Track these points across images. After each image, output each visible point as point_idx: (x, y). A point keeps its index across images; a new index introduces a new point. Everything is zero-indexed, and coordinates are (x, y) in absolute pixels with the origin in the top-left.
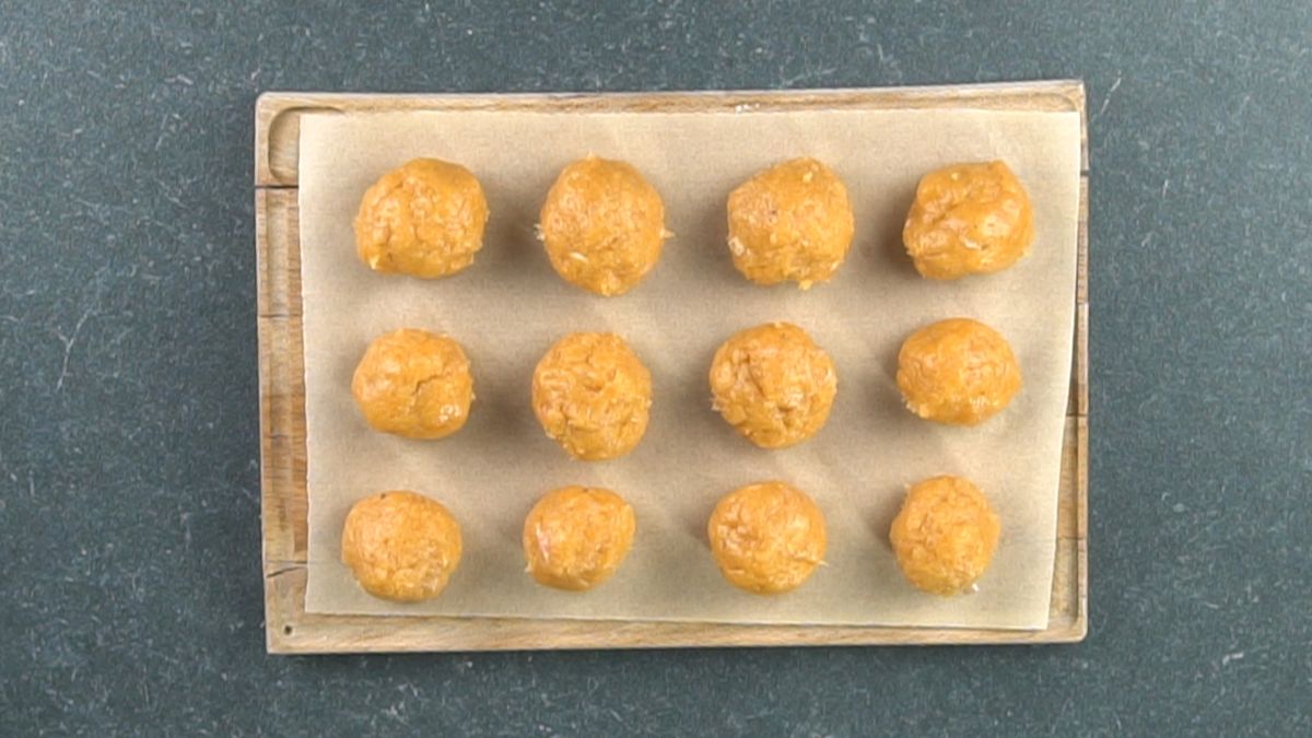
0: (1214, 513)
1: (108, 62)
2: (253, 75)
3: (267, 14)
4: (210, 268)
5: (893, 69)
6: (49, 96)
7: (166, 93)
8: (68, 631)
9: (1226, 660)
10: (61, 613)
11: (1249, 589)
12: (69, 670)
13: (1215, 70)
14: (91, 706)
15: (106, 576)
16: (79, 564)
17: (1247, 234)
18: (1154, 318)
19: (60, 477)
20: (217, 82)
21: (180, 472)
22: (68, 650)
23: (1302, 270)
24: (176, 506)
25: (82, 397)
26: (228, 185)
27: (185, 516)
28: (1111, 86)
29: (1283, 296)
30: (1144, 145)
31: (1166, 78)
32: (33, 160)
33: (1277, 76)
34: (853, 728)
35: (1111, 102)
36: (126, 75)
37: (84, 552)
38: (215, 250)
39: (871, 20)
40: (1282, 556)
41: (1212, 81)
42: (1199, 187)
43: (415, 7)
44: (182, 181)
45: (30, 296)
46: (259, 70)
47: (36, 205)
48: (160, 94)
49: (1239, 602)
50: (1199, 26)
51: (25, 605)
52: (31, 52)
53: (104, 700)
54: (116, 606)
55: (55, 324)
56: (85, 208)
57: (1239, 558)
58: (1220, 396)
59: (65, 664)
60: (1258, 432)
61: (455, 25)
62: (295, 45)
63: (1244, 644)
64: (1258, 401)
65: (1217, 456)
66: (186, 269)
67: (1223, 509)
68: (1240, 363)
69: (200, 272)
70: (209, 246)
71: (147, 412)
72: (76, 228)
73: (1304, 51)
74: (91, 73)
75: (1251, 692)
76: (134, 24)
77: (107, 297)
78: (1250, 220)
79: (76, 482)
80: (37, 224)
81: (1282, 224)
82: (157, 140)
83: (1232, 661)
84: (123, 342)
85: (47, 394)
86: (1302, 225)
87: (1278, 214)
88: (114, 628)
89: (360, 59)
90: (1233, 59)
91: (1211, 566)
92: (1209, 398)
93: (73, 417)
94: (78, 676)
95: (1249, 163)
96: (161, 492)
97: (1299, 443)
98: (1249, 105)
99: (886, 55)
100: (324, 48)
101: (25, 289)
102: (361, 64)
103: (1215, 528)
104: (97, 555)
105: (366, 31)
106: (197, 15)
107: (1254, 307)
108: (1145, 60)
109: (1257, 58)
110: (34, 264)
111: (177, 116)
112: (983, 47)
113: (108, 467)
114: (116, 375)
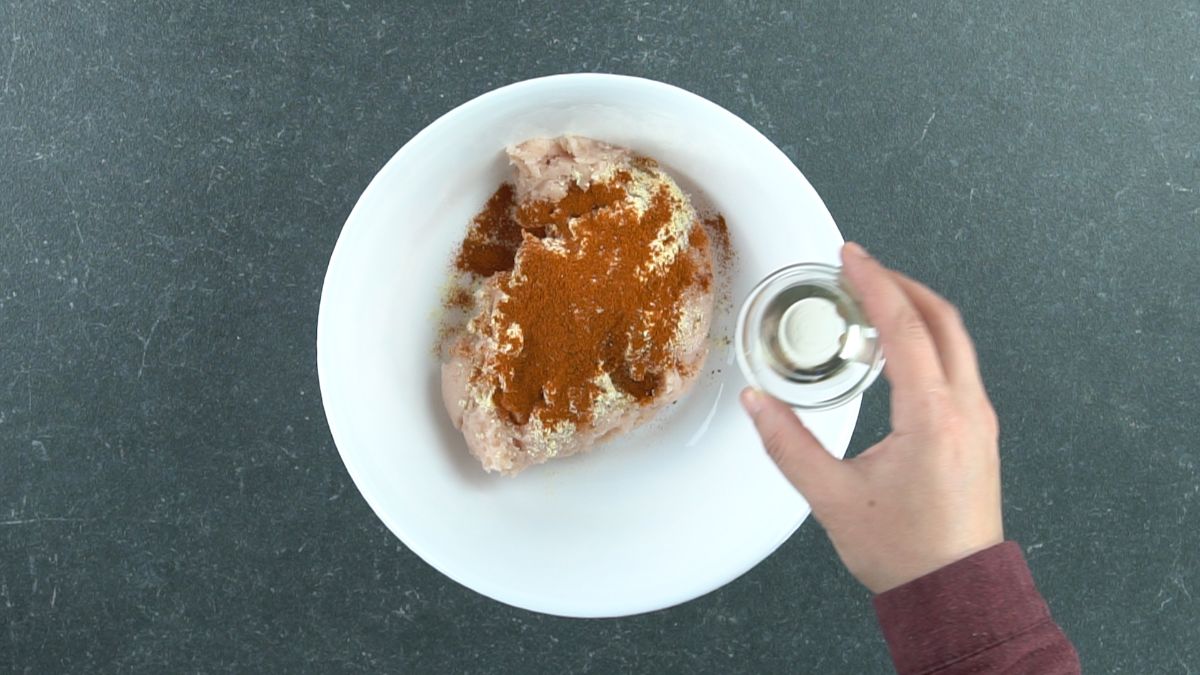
0: (1016, 438)
1: (167, 128)
2: (279, 134)
3: (288, 88)
4: (251, 281)
5: (762, 112)
6: (125, 155)
7: (214, 150)
8: (153, 561)
9: (1030, 549)
10: (147, 547)
11: (1046, 495)
12: (155, 589)
13: (1006, 104)
14: (172, 616)
15: (180, 518)
16: (160, 509)
17: (1035, 227)
18: (966, 293)
19: (143, 445)
20: (252, 140)
21: (234, 437)
22: (153, 574)
23: (1077, 253)
24: (231, 463)
25: (157, 383)
26: (264, 218)
27: (239, 470)
28: (928, 119)
29: (1064, 273)
30: (954, 163)
31: (969, 112)
32: (114, 205)
33: (1053, 107)
34: (749, 610)
35: (928, 132)
36: (182, 138)
37: (163, 500)
38: (254, 267)
39: (745, 76)
40: (1069, 469)
41: (1003, 112)
42: (996, 193)
43: (400, 79)
44: (227, 216)
45: (115, 308)
46: (283, 131)
47: (117, 239)
48: (208, 151)
49: (1038, 505)
50: (993, 71)
51: (119, 542)
52: (109, 123)
53: (182, 611)
54: (189, 539)
55: (135, 328)
56: (154, 239)
57: (1037, 473)
58: (1018, 350)
59: (151, 585)
60: (1048, 377)
61: (430, 91)
62: (310, 110)
63: (1043, 537)
64: (1047, 353)
65: (1019, 395)
66: (233, 283)
67: (1024, 435)
68: (1033, 325)
69: (244, 285)
70: (250, 265)
71: (207, 391)
72: (148, 255)
73: (1074, 87)
74: (155, 136)
75: (1049, 572)
76: (188, 98)
77: (174, 306)
78: (1037, 216)
79: (154, 448)
80: (118, 253)
81: (1061, 219)
82: (207, 186)
83: (1034, 549)
84: (187, 340)
85: (130, 381)
86: (1076, 219)
87: (1057, 211)
88: (187, 557)
89: (359, 119)
90: (1019, 94)
91: (1016, 479)
92: (1010, 352)
93: (150, 398)
94: (162, 594)
95: (1035, 175)
96: (220, 452)
97: (1079, 384)
98: (1032, 130)
99: (757, 102)
100: (332, 112)
101: (110, 303)
102: (360, 123)
103: (1018, 449)
104: (173, 501)
105: (363, 98)
106: (235, 90)
107: (1041, 282)
108: (953, 99)
109: (1038, 94)
110: (117, 283)
111: (222, 167)
112: (830, 94)
113: (179, 434)
114: (182, 365)
